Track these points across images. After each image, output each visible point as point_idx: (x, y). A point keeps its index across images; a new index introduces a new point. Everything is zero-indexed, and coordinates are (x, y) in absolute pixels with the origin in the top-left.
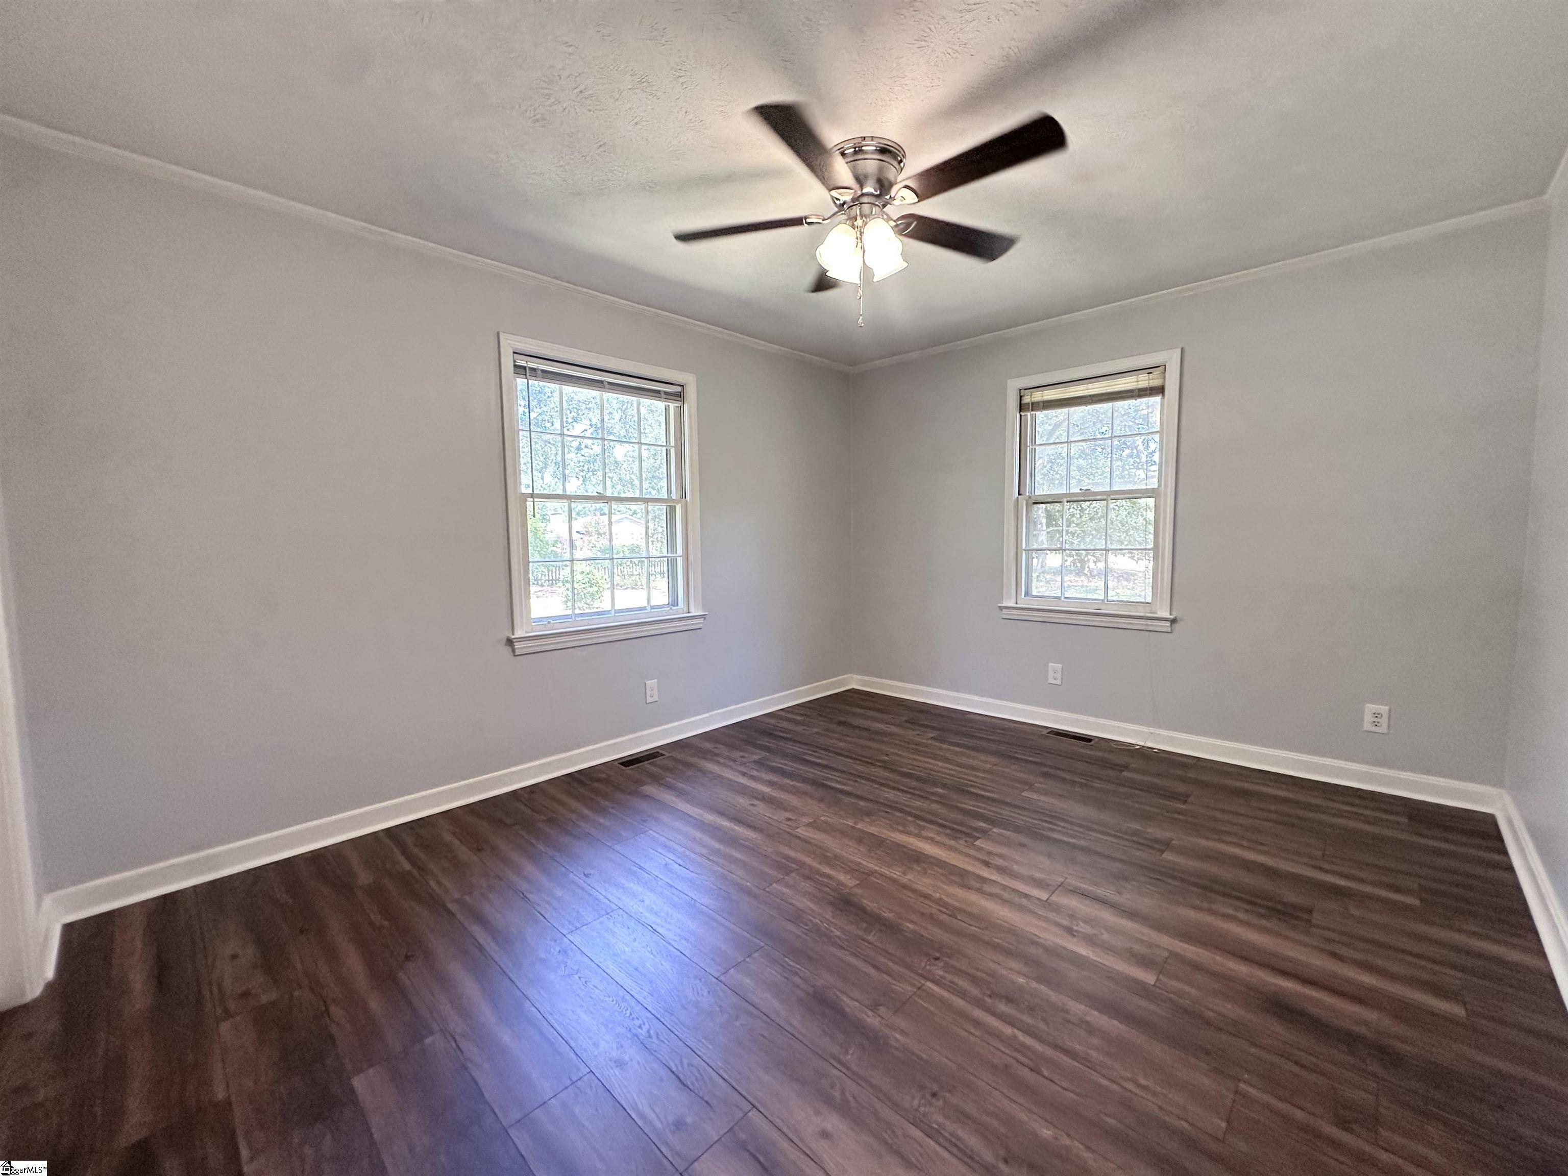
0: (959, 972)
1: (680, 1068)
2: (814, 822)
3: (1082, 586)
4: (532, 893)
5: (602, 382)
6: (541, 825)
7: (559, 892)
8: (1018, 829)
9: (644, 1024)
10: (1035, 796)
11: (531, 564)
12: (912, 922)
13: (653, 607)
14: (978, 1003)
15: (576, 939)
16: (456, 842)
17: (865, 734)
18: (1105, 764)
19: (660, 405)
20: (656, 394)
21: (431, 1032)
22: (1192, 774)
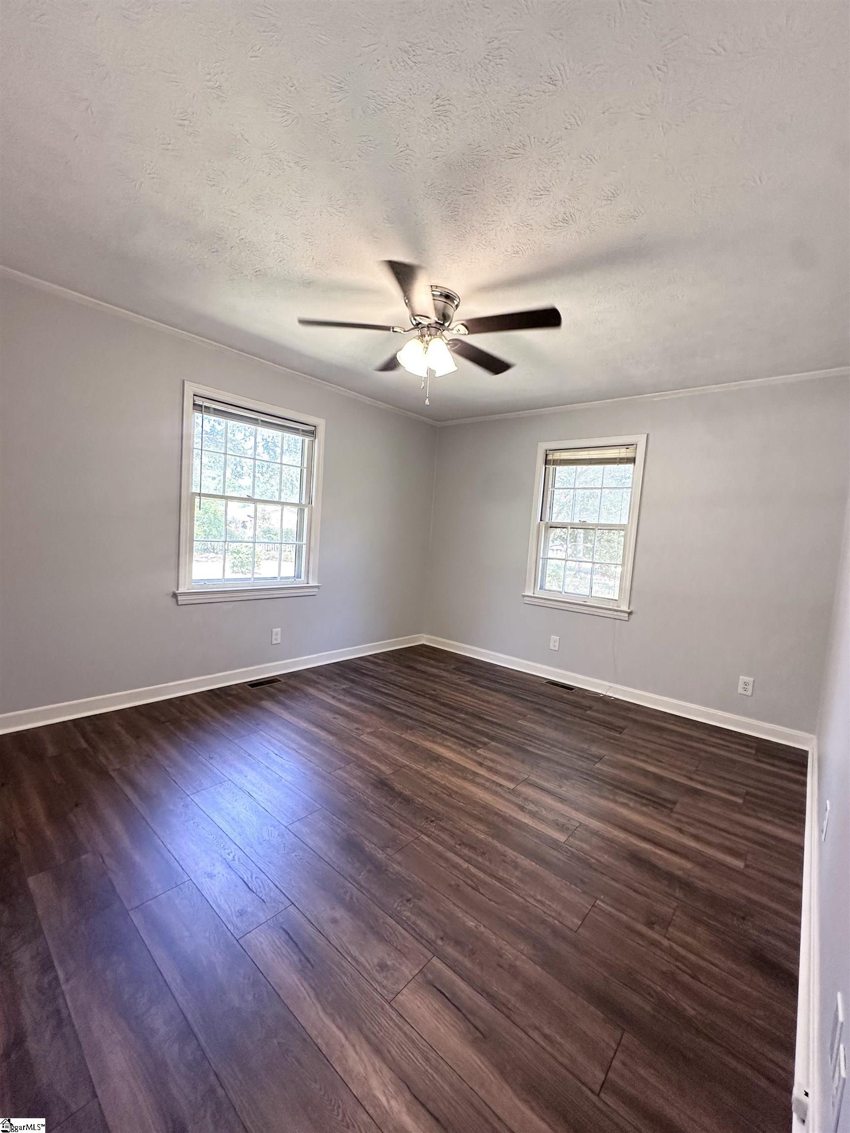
0: (443, 829)
1: (250, 879)
2: (375, 731)
3: (604, 584)
4: (171, 767)
5: (257, 420)
6: (185, 723)
7: (190, 768)
8: (508, 744)
9: (232, 852)
10: (525, 723)
11: (195, 542)
12: (421, 797)
13: (282, 578)
14: (451, 849)
15: (196, 799)
16: (123, 732)
17: (425, 676)
18: (577, 705)
19: (299, 438)
20: (295, 431)
21: (87, 852)
22: (631, 715)
